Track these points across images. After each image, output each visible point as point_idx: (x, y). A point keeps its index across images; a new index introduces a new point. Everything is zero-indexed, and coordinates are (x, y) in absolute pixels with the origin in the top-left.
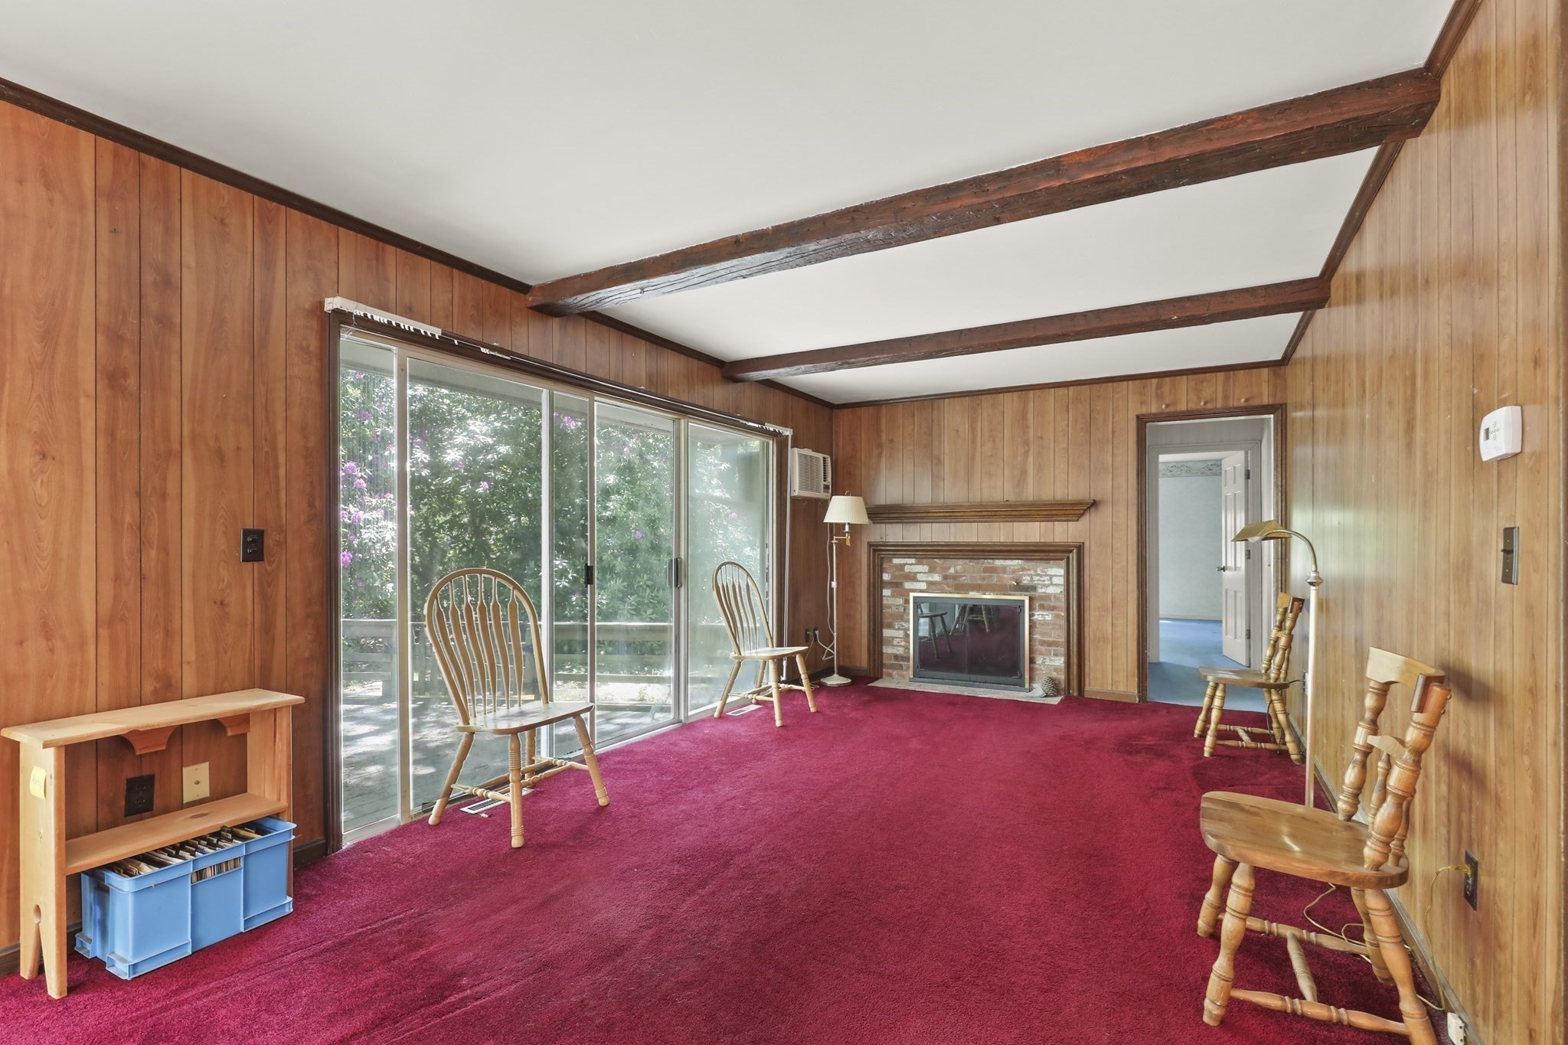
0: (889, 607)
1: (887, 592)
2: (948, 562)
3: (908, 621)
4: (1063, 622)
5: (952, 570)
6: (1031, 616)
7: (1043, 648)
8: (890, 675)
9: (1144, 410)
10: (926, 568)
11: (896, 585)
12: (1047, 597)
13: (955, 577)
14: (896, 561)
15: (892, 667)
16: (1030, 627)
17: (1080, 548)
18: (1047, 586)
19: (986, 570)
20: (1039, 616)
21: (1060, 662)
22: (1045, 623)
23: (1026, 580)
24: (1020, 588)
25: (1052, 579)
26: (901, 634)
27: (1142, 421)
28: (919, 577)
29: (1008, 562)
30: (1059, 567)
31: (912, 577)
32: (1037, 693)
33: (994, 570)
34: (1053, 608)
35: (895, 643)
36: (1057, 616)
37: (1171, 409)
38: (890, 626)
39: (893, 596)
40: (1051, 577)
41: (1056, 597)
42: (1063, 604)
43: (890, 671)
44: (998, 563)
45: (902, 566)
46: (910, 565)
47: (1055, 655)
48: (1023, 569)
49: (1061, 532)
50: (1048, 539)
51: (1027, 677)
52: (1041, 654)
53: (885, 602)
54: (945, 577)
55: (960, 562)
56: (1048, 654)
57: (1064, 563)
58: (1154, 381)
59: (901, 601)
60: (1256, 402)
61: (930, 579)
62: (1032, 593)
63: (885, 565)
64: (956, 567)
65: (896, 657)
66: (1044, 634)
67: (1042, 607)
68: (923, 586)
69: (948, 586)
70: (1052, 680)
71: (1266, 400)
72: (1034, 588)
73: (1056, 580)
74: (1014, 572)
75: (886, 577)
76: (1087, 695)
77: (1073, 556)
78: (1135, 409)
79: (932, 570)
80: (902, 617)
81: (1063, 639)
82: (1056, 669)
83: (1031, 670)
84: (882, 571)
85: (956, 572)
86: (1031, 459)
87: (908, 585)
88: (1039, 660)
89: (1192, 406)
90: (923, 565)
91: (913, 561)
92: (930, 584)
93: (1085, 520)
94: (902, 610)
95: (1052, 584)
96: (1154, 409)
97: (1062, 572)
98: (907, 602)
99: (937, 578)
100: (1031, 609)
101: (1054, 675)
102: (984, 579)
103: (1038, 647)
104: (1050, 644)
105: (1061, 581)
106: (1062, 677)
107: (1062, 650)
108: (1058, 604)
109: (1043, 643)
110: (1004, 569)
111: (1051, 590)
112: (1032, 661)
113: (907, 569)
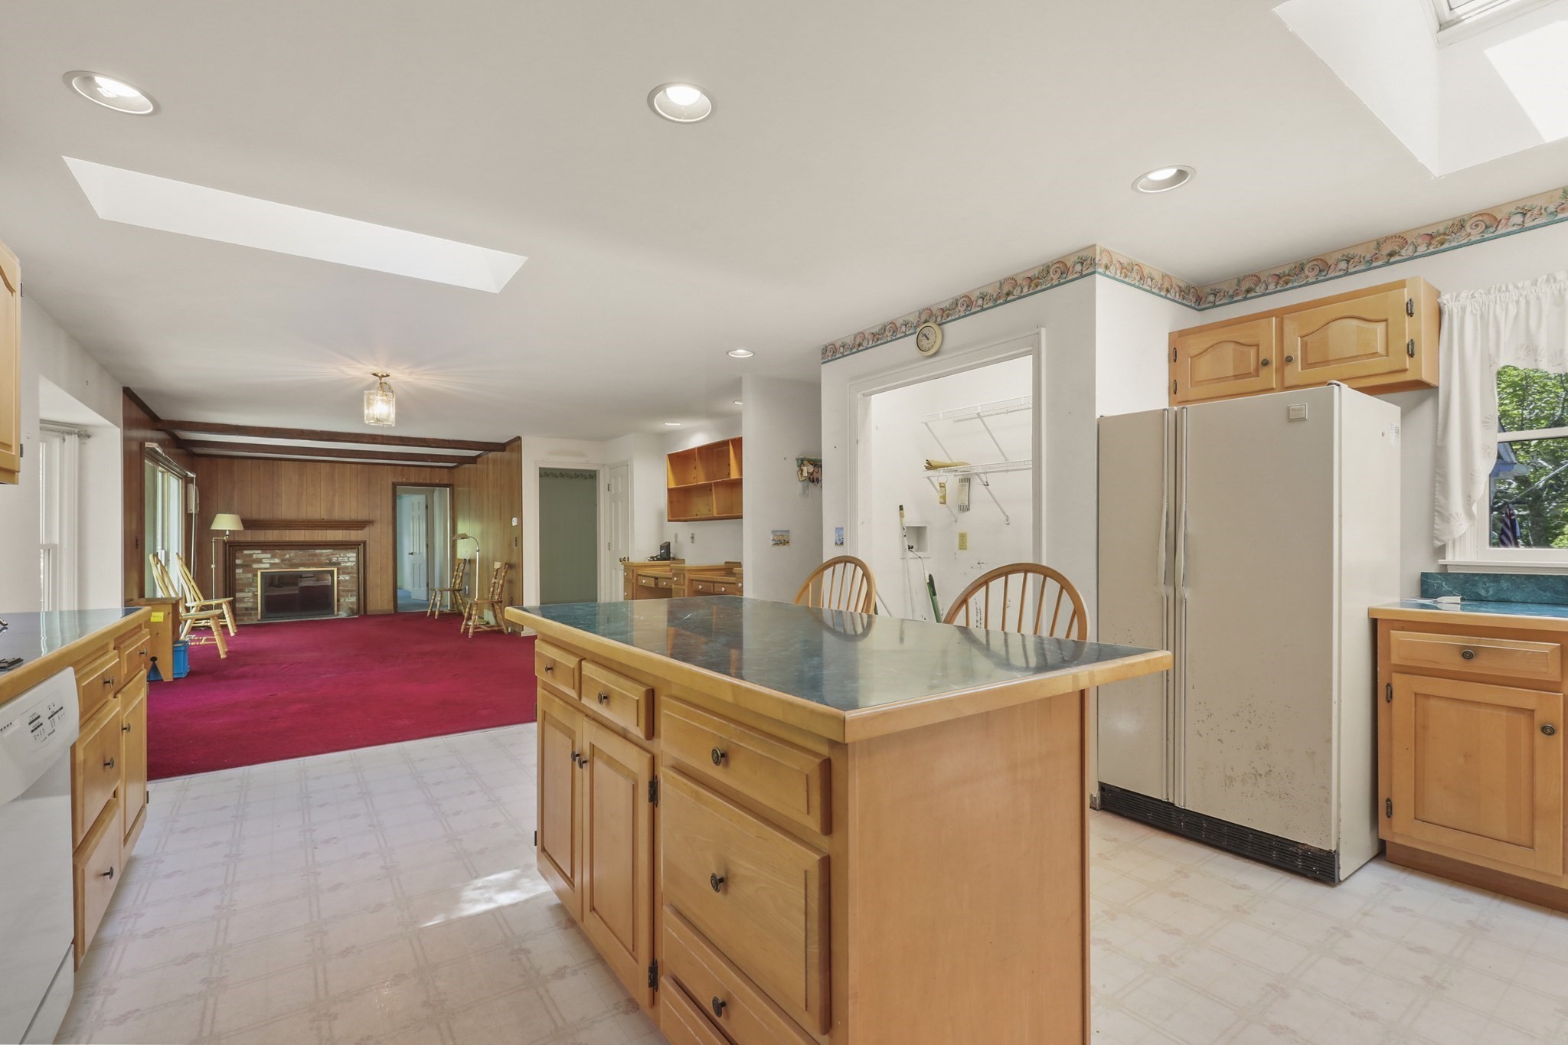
0: (241, 579)
1: (239, 571)
2: (285, 552)
3: (257, 587)
4: (356, 579)
5: (287, 556)
6: (338, 577)
7: (345, 593)
8: (242, 620)
9: (395, 480)
10: (269, 556)
11: (246, 566)
12: (347, 567)
13: (289, 560)
14: (246, 552)
15: (244, 615)
16: (338, 583)
17: (364, 543)
18: (347, 562)
19: (310, 555)
20: (342, 577)
21: (354, 599)
22: (346, 581)
23: (334, 560)
24: (332, 564)
25: (350, 559)
26: (250, 594)
27: (394, 485)
28: (264, 561)
29: (324, 551)
30: (354, 552)
31: (260, 561)
32: (343, 614)
33: (315, 555)
34: (348, 573)
35: (246, 600)
36: (352, 577)
37: (408, 481)
38: (242, 591)
39: (243, 572)
40: (349, 558)
41: (351, 567)
42: (355, 570)
43: (242, 618)
44: (318, 551)
45: (251, 555)
46: (257, 554)
47: (351, 596)
48: (333, 554)
49: (354, 535)
50: (348, 539)
51: (336, 609)
52: (343, 596)
53: (237, 577)
54: (283, 560)
55: (293, 551)
56: (347, 596)
57: (356, 550)
58: (400, 468)
59: (250, 575)
60: (442, 482)
61: (272, 561)
62: (339, 566)
63: (237, 555)
64: (289, 555)
65: (246, 609)
66: (345, 586)
67: (344, 573)
68: (268, 566)
69: (285, 565)
70: (350, 609)
71: (446, 482)
72: (339, 563)
73: (351, 559)
74: (328, 555)
75: (238, 562)
76: (368, 613)
77: (361, 548)
78: (391, 480)
79: (273, 557)
80: (253, 584)
81: (355, 588)
82: (352, 603)
83: (338, 605)
84: (235, 558)
85: (290, 557)
86: (337, 498)
87: (255, 566)
88: (342, 600)
89: (417, 481)
90: (267, 553)
91: (259, 551)
92: (271, 564)
93: (366, 530)
94: (251, 580)
95: (349, 561)
96: (400, 480)
97: (355, 555)
98: (256, 575)
99: (277, 561)
100: (338, 574)
101: (351, 606)
102: (308, 560)
103: (341, 593)
104: (348, 591)
105: (354, 559)
106: (355, 607)
107: (355, 593)
108: (353, 571)
109: (344, 591)
110: (321, 555)
111: (349, 564)
112: (338, 601)
113: (254, 556)
